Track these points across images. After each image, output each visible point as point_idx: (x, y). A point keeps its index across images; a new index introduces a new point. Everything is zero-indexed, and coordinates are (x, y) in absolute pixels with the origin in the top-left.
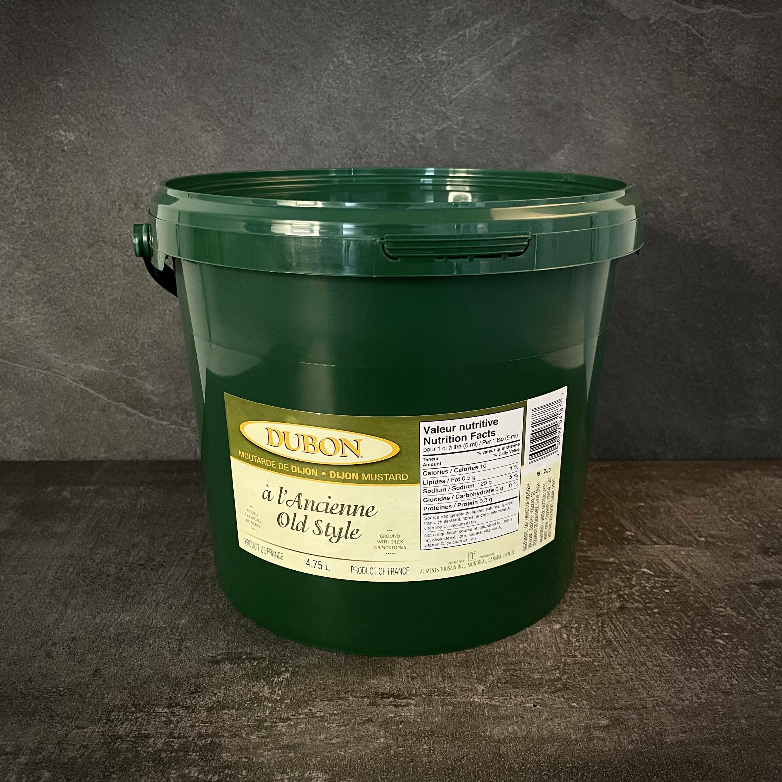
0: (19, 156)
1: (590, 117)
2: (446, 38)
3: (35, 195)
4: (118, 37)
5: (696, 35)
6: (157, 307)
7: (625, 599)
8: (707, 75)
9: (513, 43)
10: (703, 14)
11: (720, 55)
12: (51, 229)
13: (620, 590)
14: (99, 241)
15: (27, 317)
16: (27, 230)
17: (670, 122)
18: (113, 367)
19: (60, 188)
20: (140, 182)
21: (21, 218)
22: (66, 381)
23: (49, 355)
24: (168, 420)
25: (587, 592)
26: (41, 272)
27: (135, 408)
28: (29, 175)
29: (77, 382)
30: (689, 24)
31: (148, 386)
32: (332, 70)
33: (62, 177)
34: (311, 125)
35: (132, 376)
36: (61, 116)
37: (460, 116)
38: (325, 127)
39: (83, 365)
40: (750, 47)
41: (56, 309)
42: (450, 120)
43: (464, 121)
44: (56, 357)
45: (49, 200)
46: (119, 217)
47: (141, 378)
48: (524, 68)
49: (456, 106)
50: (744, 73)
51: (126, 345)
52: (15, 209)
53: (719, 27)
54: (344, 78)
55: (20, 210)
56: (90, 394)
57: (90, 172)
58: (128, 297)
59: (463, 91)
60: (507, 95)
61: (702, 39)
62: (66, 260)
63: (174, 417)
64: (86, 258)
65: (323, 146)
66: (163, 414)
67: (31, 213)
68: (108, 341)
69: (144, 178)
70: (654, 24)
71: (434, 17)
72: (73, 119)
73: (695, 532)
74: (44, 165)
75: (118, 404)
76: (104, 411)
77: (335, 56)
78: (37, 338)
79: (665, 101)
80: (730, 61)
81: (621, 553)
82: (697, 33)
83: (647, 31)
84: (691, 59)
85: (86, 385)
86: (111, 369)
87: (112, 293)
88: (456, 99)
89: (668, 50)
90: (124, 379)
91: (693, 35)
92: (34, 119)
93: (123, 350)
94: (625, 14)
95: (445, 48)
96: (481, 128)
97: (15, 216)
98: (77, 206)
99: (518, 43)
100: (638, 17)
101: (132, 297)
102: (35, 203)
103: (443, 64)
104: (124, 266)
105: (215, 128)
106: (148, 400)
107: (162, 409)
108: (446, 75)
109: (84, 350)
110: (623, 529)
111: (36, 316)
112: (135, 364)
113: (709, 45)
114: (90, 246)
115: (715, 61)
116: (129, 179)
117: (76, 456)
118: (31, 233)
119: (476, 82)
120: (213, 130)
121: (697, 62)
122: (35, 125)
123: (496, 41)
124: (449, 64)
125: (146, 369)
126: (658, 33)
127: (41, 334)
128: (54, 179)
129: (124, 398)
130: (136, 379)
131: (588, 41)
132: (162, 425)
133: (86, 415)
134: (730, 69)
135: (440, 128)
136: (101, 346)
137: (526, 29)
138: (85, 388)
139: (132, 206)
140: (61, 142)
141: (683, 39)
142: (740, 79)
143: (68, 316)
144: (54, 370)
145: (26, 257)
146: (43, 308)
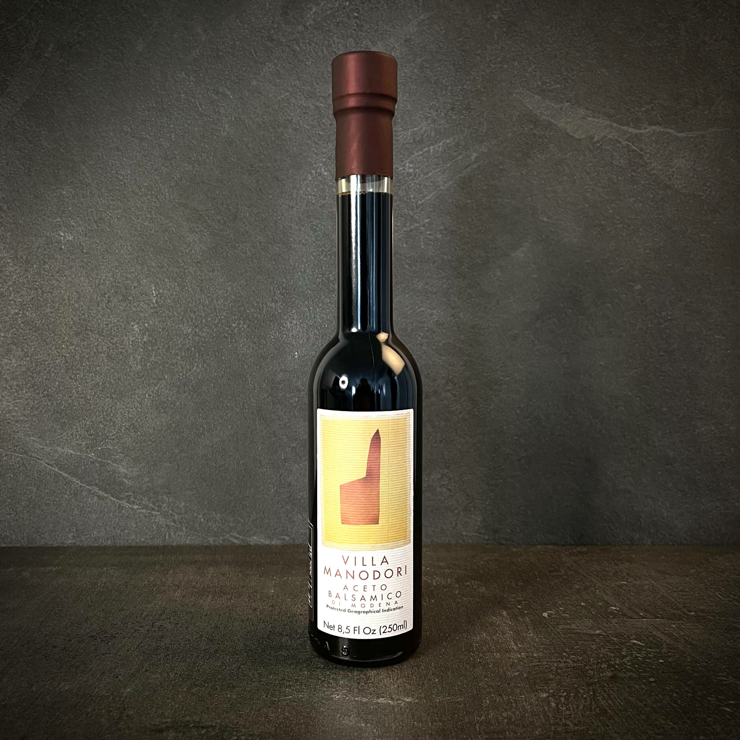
0: (20, 254)
1: (545, 219)
2: (413, 154)
3: (30, 288)
4: (120, 153)
5: (636, 151)
6: (137, 392)
7: (616, 669)
8: (649, 184)
9: (473, 158)
10: (641, 134)
11: (659, 167)
12: (41, 319)
13: (610, 660)
14: (86, 330)
15: (10, 402)
16: (19, 320)
17: (620, 224)
18: (89, 450)
19: (54, 282)
20: (129, 276)
21: (15, 308)
22: (41, 464)
23: (27, 439)
24: (139, 504)
25: (574, 662)
26: (28, 359)
27: (107, 493)
28: (26, 270)
29: (52, 466)
30: (629, 141)
31: (122, 470)
32: (310, 181)
33: (58, 272)
34: (291, 227)
35: (107, 459)
36: (62, 219)
37: (427, 219)
38: (303, 229)
39: (59, 449)
40: (686, 160)
41: (39, 393)
42: (417, 222)
43: (430, 223)
44: (33, 441)
45: (43, 292)
46: (107, 308)
47: (115, 461)
48: (483, 179)
49: (422, 210)
50: (683, 182)
51: (104, 428)
52: (10, 300)
53: (656, 144)
54: (321, 187)
55: (15, 302)
56: (64, 477)
57: (84, 268)
58: (110, 383)
59: (428, 198)
60: (469, 201)
61: (642, 155)
62: (53, 348)
63: (145, 501)
64: (72, 345)
65: (301, 245)
66: (135, 498)
67: (25, 305)
68: (86, 424)
69: (133, 272)
70: (598, 142)
71: (401, 136)
72: (72, 221)
73: (684, 607)
74: (42, 262)
75: (90, 488)
76: (75, 494)
77: (313, 168)
78: (17, 422)
79: (613, 205)
80: (669, 172)
81: (607, 626)
82: (637, 149)
83: (592, 148)
84: (634, 171)
85: (61, 469)
86: (87, 452)
87: (94, 379)
88: (422, 204)
89: (612, 163)
90: (100, 462)
91: (634, 151)
92: (37, 222)
93: (100, 434)
94: (571, 134)
95: (411, 162)
96: (445, 229)
97: (10, 308)
98: (68, 299)
99: (476, 157)
100: (583, 136)
101: (113, 382)
102: (30, 295)
103: (410, 175)
104: (108, 353)
105: (203, 229)
106: (121, 483)
107: (134, 492)
108: (413, 185)
109: (62, 434)
110: (607, 604)
111: (18, 401)
112: (111, 448)
113: (648, 159)
114: (77, 334)
115: (655, 172)
116: (119, 274)
117: (43, 542)
118: (22, 323)
119: (440, 190)
120: (201, 231)
121: (639, 173)
122: (38, 227)
123: (457, 156)
124: (415, 175)
125: (121, 453)
126: (602, 149)
127: (22, 418)
128: (50, 275)
129: (97, 482)
130: (111, 462)
131: (539, 156)
132: (132, 509)
133: (58, 499)
134: (670, 179)
135: (409, 229)
136: (79, 430)
137: (483, 147)
138: (60, 472)
139: (121, 298)
140: (59, 242)
141: (625, 154)
142: (680, 187)
143: (50, 400)
144: (30, 454)
145: (15, 345)
146: (26, 392)
